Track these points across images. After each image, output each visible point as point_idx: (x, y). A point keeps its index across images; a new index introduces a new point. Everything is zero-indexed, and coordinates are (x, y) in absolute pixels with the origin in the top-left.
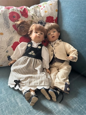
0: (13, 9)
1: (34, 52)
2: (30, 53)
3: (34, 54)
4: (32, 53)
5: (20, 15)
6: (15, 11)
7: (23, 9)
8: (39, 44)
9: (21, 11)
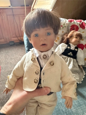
0: (74, 22)
1: (72, 53)
2: (69, 54)
3: (72, 55)
4: (70, 54)
5: (79, 27)
6: (75, 24)
7: (81, 23)
8: (76, 46)
9: (80, 24)
